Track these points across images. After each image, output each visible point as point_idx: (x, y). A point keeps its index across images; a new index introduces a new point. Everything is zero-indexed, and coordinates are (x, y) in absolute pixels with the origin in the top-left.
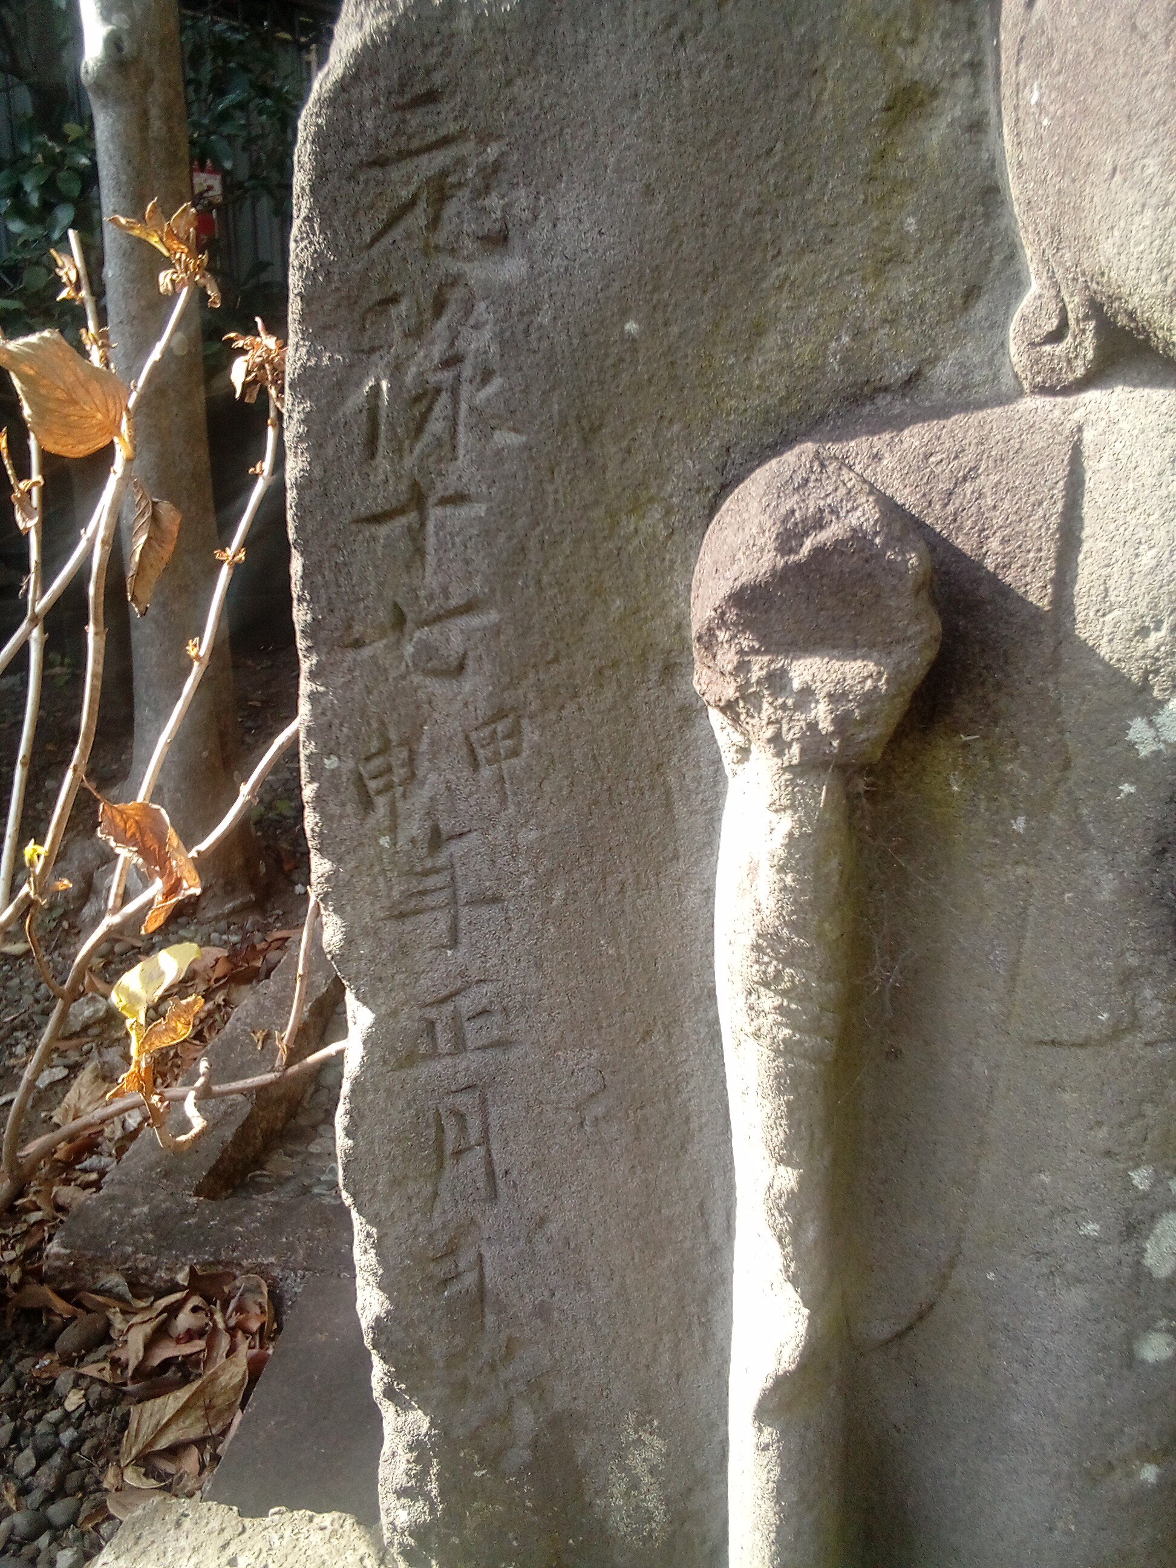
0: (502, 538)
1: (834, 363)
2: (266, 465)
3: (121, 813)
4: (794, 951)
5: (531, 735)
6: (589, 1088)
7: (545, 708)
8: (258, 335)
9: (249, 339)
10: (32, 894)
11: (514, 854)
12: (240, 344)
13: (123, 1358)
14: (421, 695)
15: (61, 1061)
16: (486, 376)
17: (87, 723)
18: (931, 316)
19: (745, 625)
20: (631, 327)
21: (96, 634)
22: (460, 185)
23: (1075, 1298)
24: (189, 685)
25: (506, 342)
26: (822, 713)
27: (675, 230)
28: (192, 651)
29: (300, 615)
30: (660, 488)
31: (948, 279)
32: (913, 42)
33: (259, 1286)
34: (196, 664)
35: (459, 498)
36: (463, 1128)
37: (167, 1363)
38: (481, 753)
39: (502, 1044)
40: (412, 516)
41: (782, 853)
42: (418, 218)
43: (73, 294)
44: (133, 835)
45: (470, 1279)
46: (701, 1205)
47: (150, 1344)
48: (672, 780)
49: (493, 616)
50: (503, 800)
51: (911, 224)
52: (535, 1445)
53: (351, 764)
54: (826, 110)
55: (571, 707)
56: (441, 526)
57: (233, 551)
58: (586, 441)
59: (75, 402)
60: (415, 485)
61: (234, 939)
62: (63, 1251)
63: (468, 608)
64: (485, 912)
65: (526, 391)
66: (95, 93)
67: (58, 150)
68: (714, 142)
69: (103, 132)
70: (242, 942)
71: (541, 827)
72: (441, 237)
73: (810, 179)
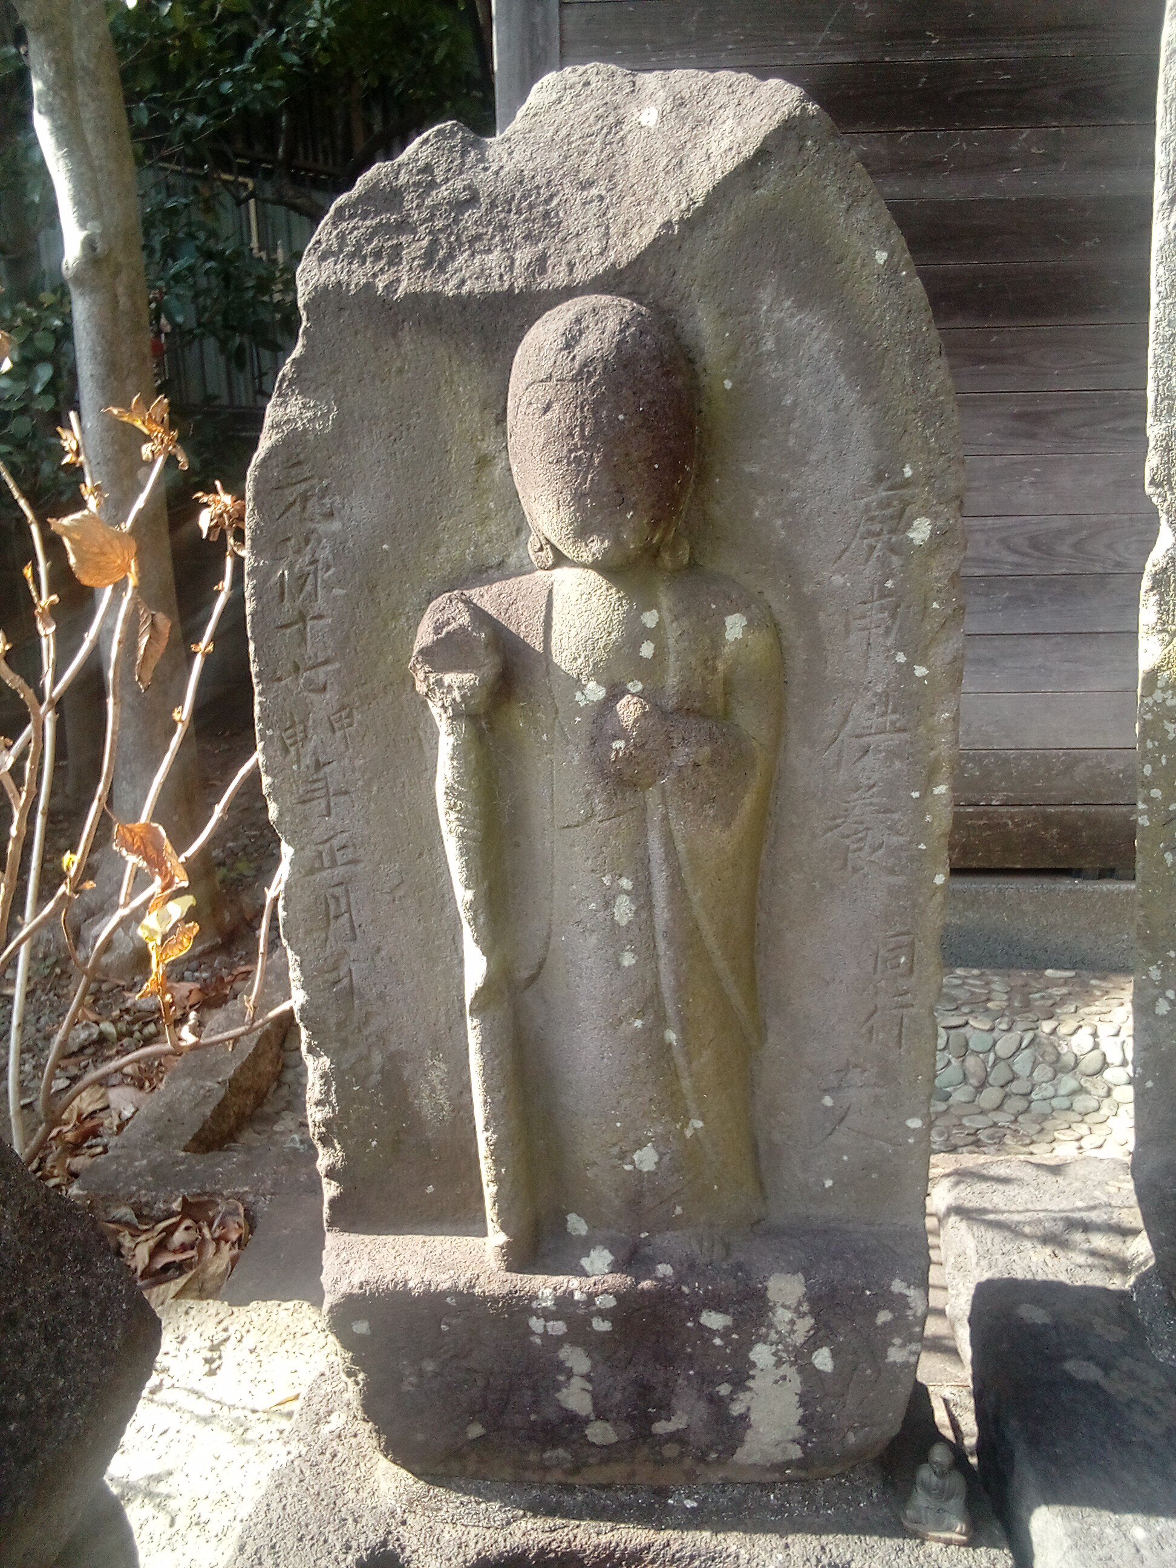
0: (338, 632)
1: (469, 558)
2: (226, 584)
3: (130, 831)
4: (460, 793)
5: (357, 717)
6: (396, 882)
7: (362, 704)
8: (217, 493)
9: (211, 497)
10: (68, 892)
11: (354, 770)
12: (205, 500)
13: (133, 1266)
14: (308, 700)
15: (63, 1074)
16: (328, 568)
17: (109, 768)
18: (504, 539)
19: (425, 662)
20: (385, 546)
21: (115, 704)
22: (312, 495)
23: (593, 940)
24: (175, 742)
25: (335, 555)
26: (456, 694)
27: (399, 510)
28: (176, 716)
29: (254, 668)
30: (404, 609)
31: (509, 525)
32: (483, 440)
33: (237, 1208)
34: (180, 726)
35: (320, 617)
36: (338, 905)
37: (167, 1267)
38: (336, 725)
39: (354, 862)
40: (301, 625)
41: (451, 752)
42: (297, 508)
43: (74, 459)
44: (139, 847)
45: (346, 981)
46: (453, 938)
47: (153, 1254)
48: (421, 733)
49: (337, 665)
50: (347, 746)
51: (492, 505)
52: (382, 1071)
53: (278, 732)
54: (453, 465)
55: (374, 703)
56: (312, 628)
57: (204, 645)
58: (370, 591)
59: (104, 554)
60: (300, 612)
61: (205, 975)
62: (81, 1192)
63: (326, 662)
64: (342, 799)
65: (345, 572)
66: (74, 284)
67: (35, 315)
68: (411, 477)
69: (81, 314)
70: (211, 977)
71: (364, 758)
72: (306, 515)
73: (450, 490)
